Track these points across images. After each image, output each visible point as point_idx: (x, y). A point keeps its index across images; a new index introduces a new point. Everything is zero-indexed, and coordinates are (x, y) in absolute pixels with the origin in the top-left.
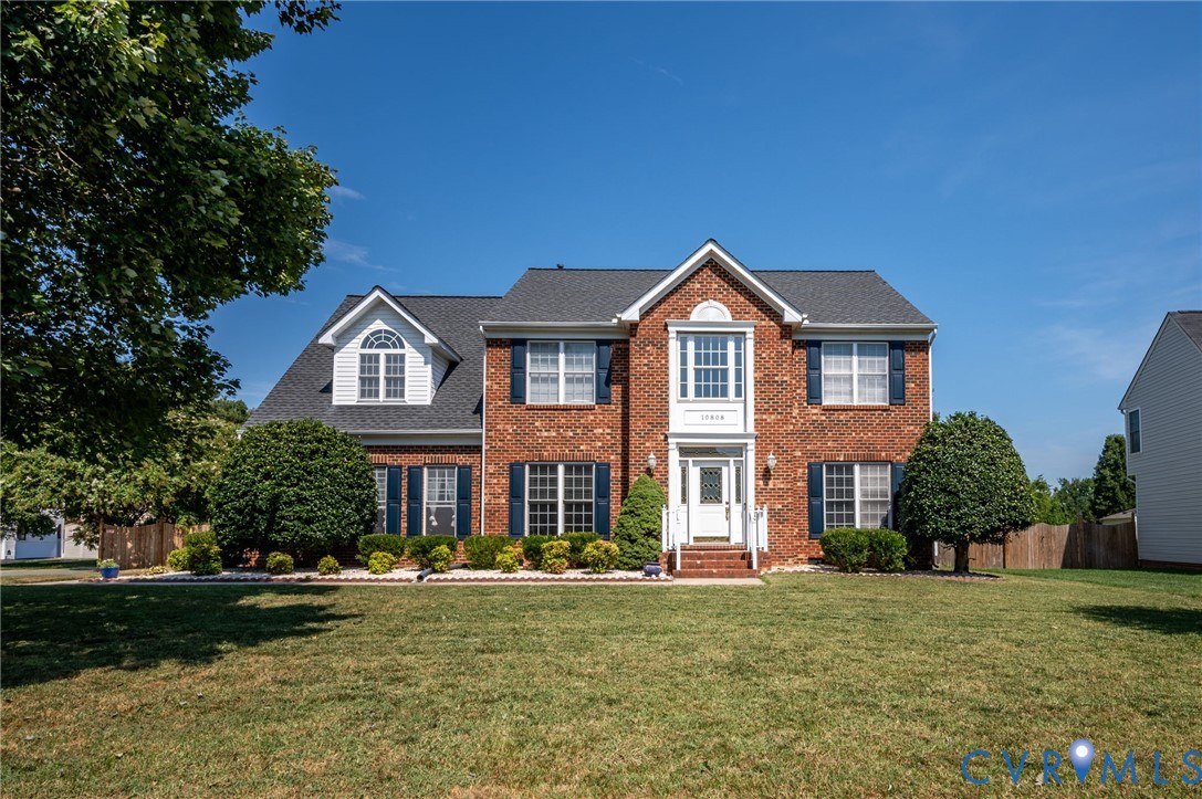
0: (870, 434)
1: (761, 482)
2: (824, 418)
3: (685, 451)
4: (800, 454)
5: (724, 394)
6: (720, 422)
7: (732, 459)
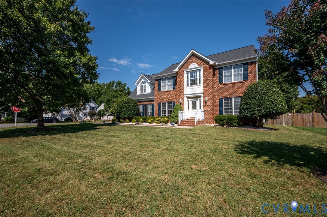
0: (237, 89)
1: (205, 104)
2: (223, 87)
3: (188, 98)
4: (217, 96)
5: (197, 84)
6: (196, 91)
7: (198, 99)
